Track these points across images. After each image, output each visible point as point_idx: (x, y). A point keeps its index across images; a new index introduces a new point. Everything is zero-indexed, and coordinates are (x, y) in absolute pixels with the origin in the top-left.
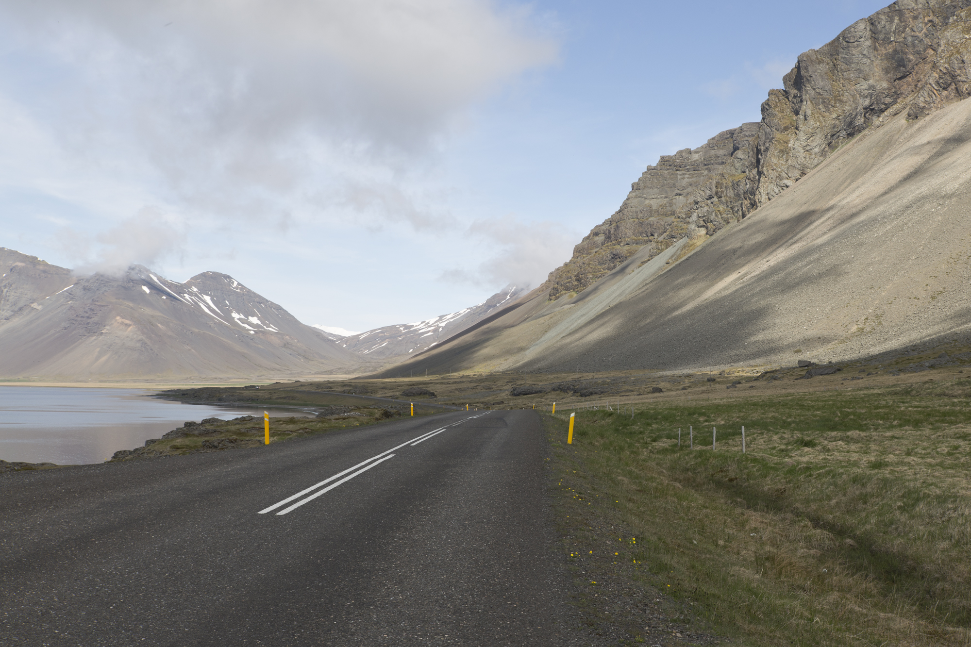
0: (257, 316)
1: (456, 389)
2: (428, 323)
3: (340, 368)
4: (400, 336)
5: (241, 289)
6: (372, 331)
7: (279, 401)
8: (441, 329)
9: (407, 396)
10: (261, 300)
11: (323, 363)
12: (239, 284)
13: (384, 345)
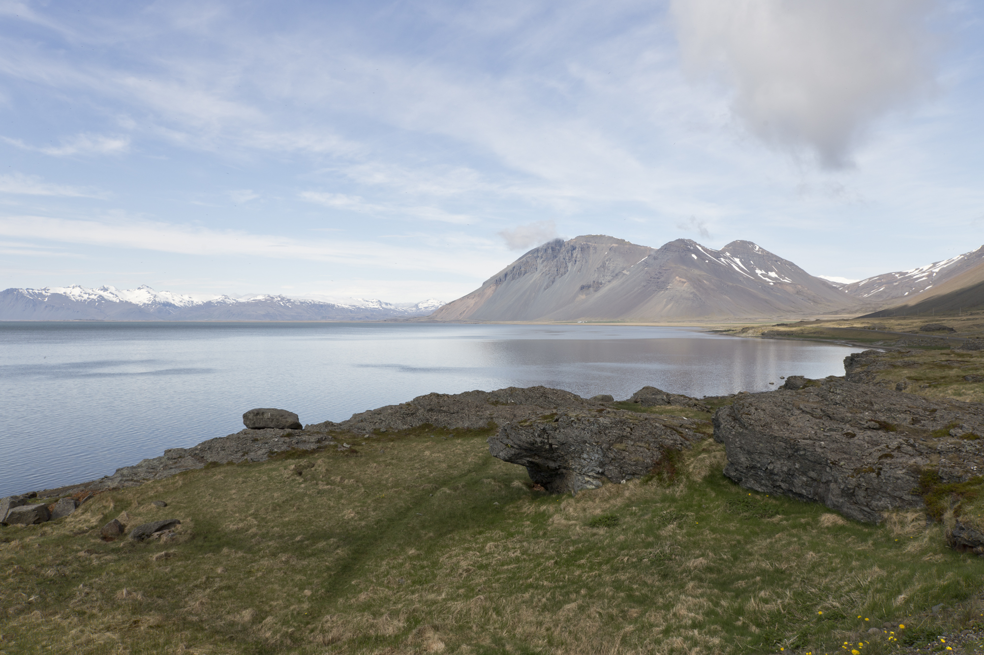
0: (775, 271)
1: (974, 325)
2: (922, 270)
3: (844, 310)
4: (896, 282)
5: (761, 252)
6: (870, 279)
7: (810, 335)
8: (935, 274)
9: (927, 331)
10: (778, 259)
11: (829, 306)
12: (760, 248)
13: (882, 289)
